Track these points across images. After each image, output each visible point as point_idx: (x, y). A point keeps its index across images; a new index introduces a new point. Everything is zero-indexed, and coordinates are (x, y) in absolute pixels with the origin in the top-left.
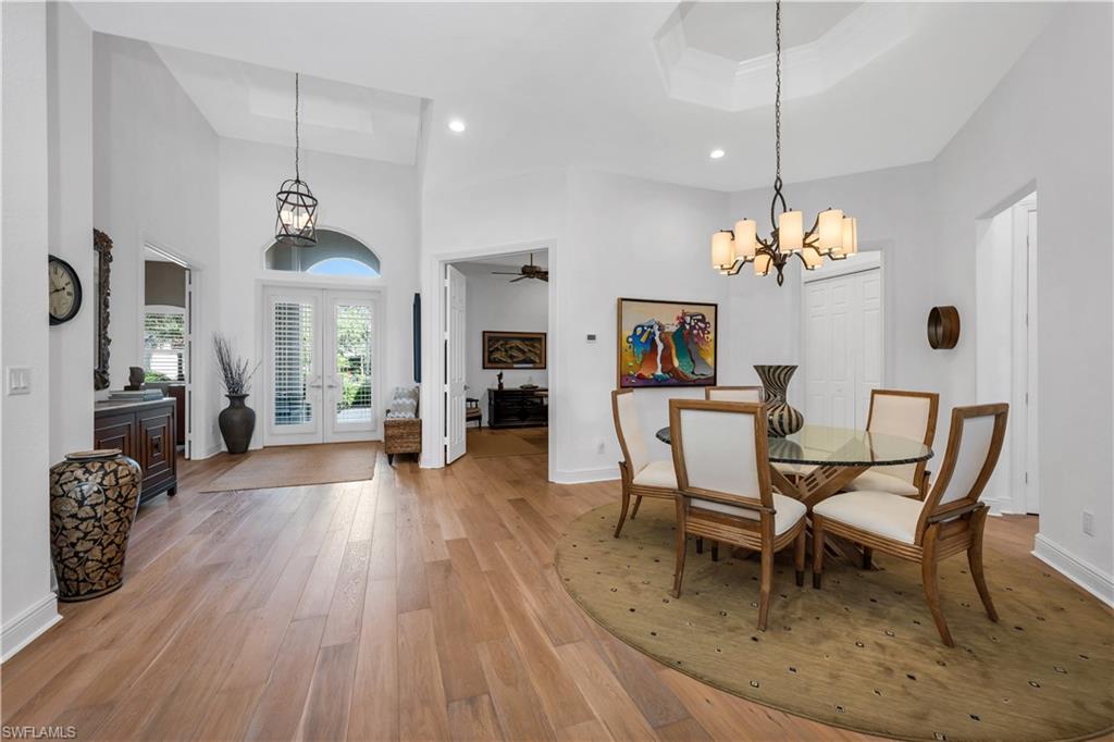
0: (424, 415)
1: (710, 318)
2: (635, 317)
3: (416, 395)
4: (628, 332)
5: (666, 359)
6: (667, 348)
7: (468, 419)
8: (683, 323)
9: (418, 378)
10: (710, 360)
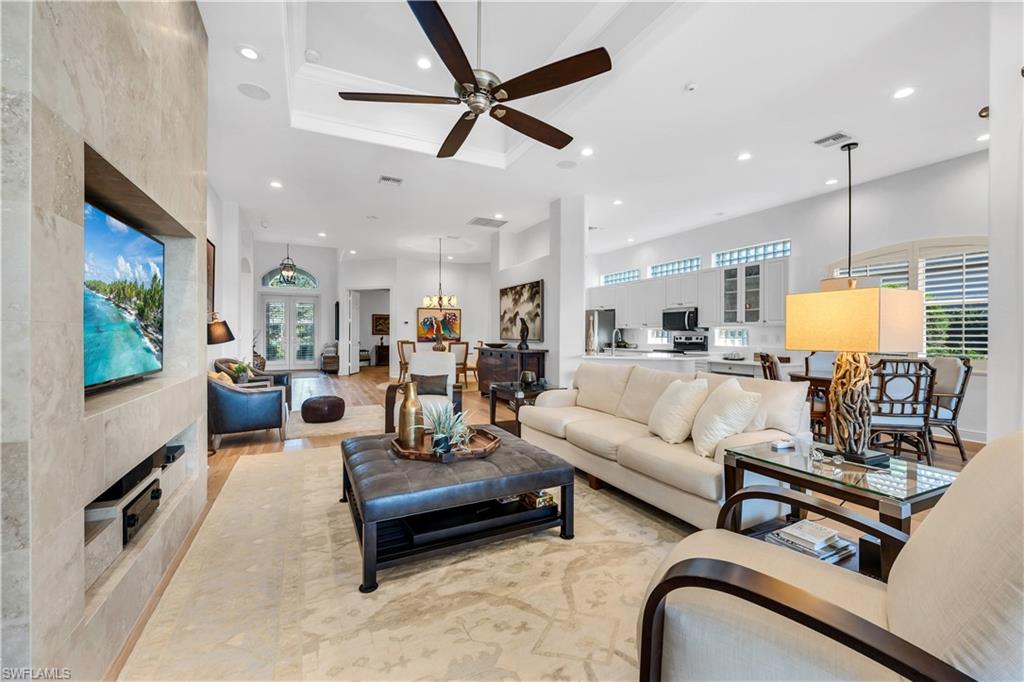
0: (340, 354)
1: (457, 315)
2: (424, 315)
3: (336, 346)
4: (421, 320)
5: (438, 330)
6: (438, 327)
7: (361, 360)
8: (445, 318)
9: (337, 338)
10: (458, 331)
